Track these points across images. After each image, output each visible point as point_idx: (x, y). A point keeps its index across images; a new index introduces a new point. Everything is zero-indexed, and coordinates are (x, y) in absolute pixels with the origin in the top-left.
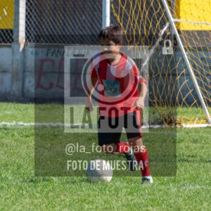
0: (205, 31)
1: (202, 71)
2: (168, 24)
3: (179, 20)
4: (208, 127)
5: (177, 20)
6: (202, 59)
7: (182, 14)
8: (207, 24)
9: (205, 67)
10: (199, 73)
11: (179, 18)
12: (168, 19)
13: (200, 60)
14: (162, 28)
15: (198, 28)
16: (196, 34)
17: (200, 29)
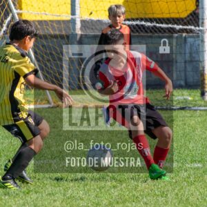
0: (45, 21)
1: (43, 57)
2: (11, 15)
3: (21, 12)
4: (49, 107)
5: (19, 11)
6: (43, 46)
7: (24, 6)
8: (46, 14)
9: (46, 53)
10: (41, 59)
11: (21, 9)
12: (11, 11)
13: (41, 47)
14: (6, 18)
15: (39, 18)
16: (37, 23)
17: (40, 19)
